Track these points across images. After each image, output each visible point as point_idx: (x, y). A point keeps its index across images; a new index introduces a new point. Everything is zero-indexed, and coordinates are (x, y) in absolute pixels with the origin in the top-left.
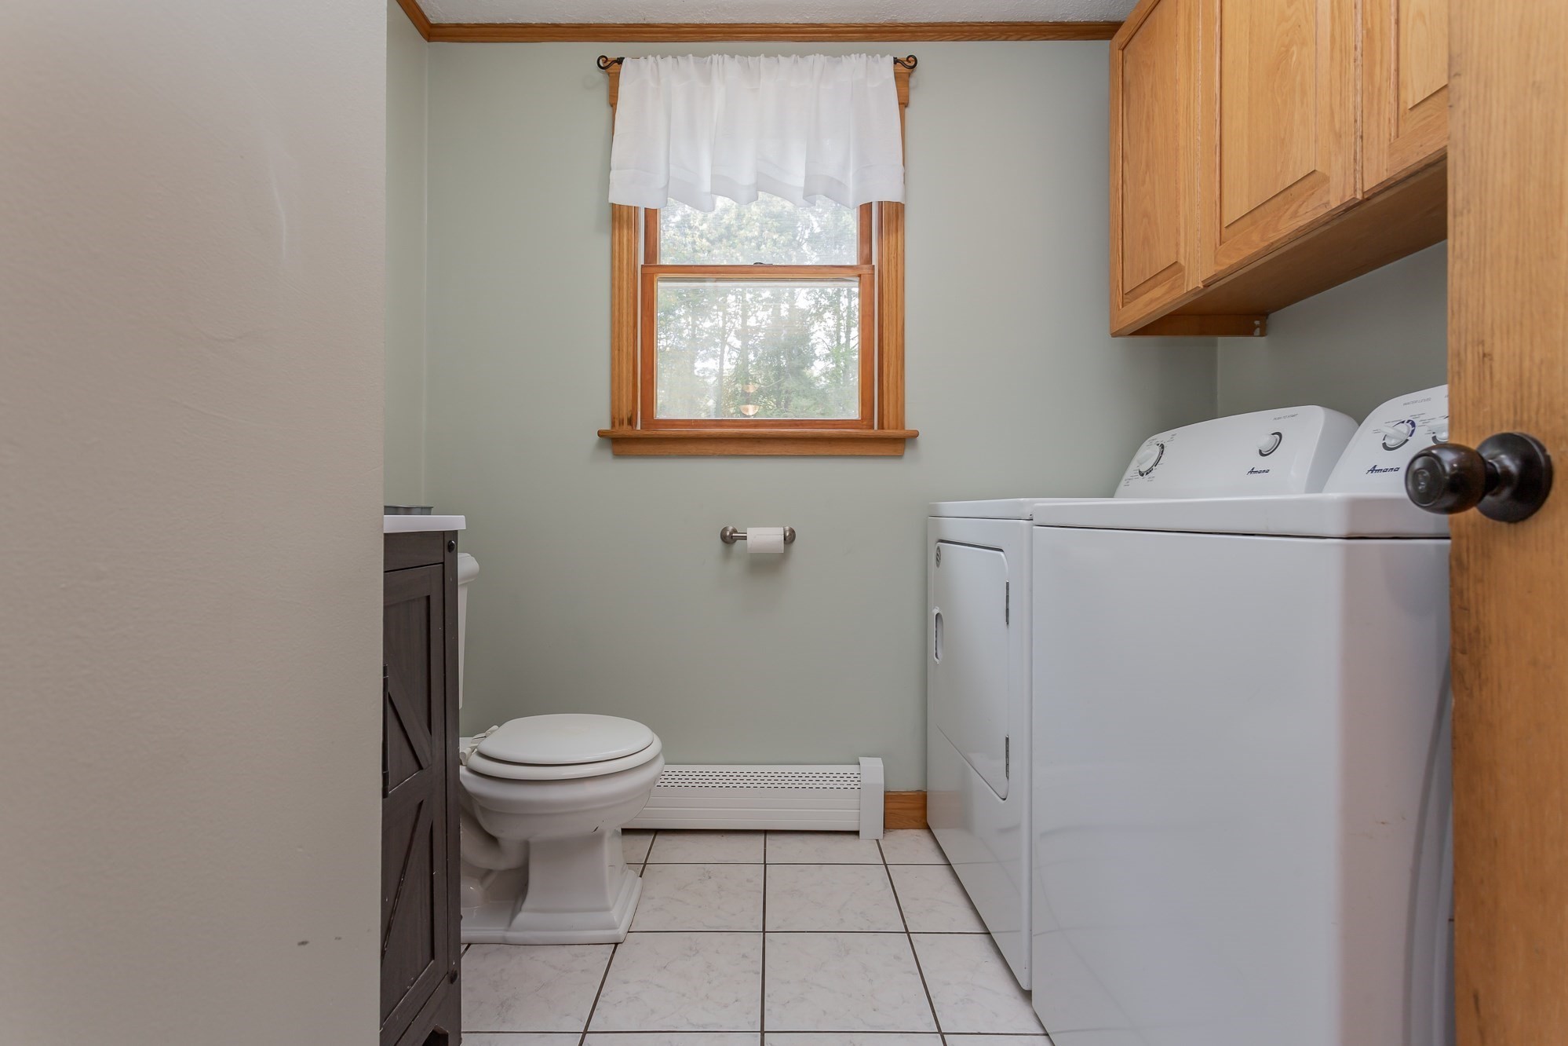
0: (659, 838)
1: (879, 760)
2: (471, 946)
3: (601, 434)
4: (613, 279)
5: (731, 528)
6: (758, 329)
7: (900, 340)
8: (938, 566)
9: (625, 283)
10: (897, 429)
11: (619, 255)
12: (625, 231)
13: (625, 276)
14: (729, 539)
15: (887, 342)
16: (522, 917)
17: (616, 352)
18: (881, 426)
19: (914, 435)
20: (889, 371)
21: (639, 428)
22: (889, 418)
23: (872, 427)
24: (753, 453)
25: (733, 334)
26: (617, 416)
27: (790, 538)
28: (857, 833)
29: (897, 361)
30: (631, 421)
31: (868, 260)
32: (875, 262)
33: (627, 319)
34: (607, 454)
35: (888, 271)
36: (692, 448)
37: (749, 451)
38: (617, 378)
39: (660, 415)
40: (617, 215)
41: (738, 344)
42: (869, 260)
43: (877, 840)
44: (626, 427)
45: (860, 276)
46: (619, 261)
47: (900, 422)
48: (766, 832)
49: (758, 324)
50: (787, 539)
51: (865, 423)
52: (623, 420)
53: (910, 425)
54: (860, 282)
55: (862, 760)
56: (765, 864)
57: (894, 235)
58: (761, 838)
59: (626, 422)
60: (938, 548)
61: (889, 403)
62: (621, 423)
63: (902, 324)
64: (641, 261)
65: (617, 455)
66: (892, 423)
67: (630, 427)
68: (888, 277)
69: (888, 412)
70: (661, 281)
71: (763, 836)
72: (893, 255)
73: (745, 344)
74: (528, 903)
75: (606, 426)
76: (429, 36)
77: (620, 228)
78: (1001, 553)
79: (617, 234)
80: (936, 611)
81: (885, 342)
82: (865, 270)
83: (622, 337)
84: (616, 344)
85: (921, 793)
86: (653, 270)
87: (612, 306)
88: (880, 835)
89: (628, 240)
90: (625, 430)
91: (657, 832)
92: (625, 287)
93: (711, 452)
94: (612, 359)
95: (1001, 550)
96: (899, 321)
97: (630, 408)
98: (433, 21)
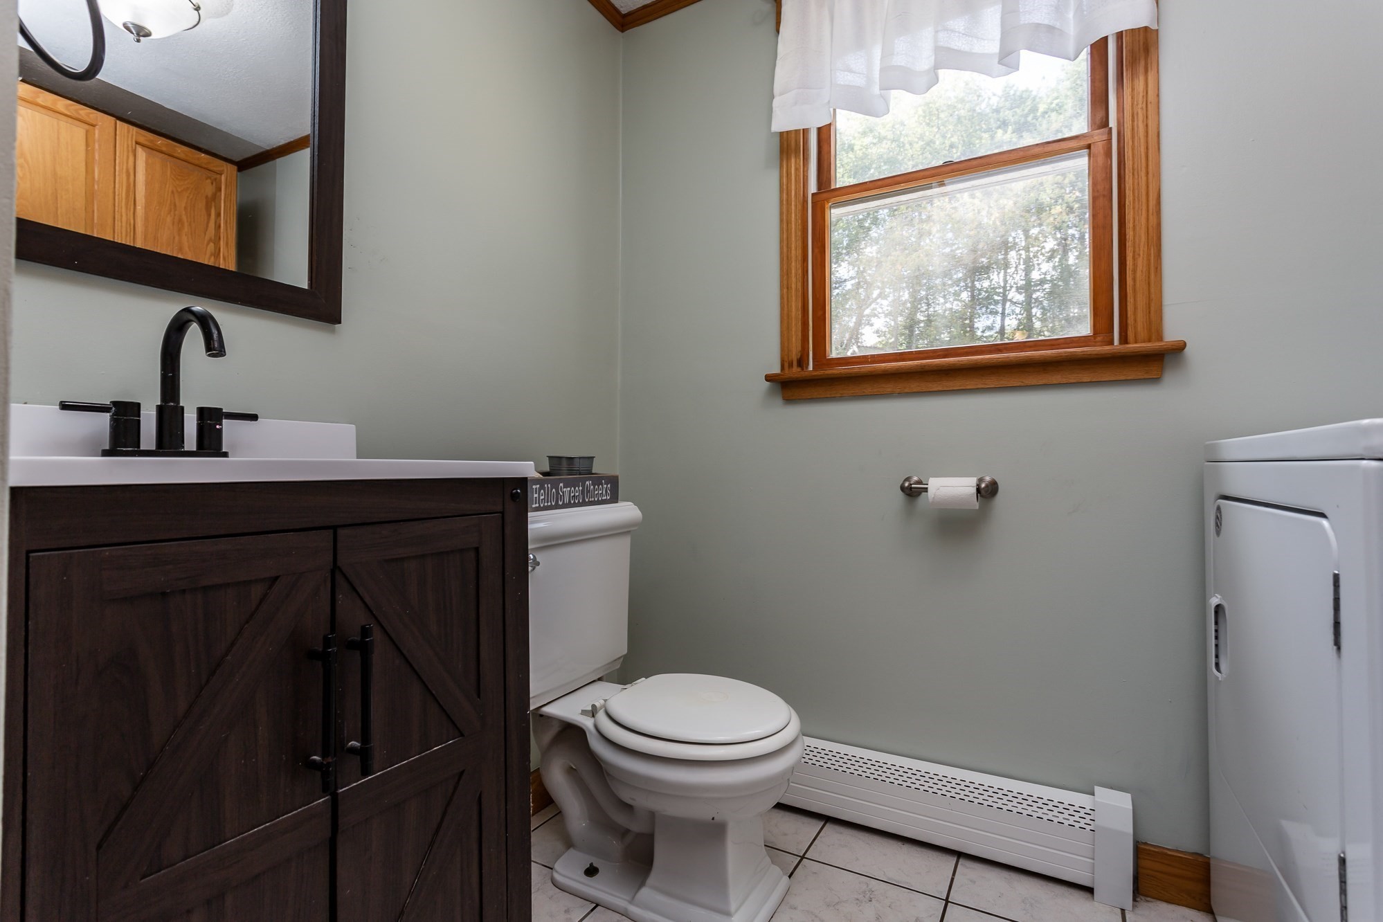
0: (830, 829)
1: (1128, 796)
2: (599, 907)
3: (769, 378)
4: (781, 214)
5: (915, 478)
6: (1042, 282)
7: (1153, 220)
8: (1218, 533)
9: (793, 216)
10: (1149, 341)
11: (787, 188)
12: (793, 160)
13: (793, 207)
14: (912, 492)
15: (1131, 225)
16: (645, 893)
17: (785, 290)
18: (1124, 339)
19: (1178, 349)
20: (1135, 265)
21: (811, 368)
22: (1135, 328)
23: (1111, 342)
24: (940, 389)
25: (1014, 289)
26: (786, 359)
27: (987, 492)
28: (1090, 890)
29: (1149, 249)
30: (802, 362)
31: (1101, 122)
32: (1113, 123)
33: (796, 253)
34: (779, 401)
35: (1133, 129)
36: (868, 388)
37: (936, 387)
38: (785, 318)
39: (834, 353)
40: (785, 145)
41: (1020, 298)
42: (1105, 124)
43: (1123, 911)
44: (795, 369)
45: (1089, 147)
46: (787, 194)
47: (1155, 327)
48: (959, 855)
49: (1043, 276)
50: (983, 492)
51: (1099, 339)
52: (792, 363)
53: (1172, 334)
54: (1089, 155)
55: (1097, 789)
56: (947, 901)
57: (1142, 78)
58: (953, 860)
59: (795, 363)
60: (1219, 509)
61: (1135, 308)
62: (791, 365)
63: (1156, 195)
64: (813, 187)
65: (788, 400)
66: (1142, 333)
67: (799, 369)
68: (1133, 137)
69: (1135, 320)
70: (835, 207)
71: (955, 859)
72: (1140, 106)
73: (1029, 297)
74: (651, 880)
75: (776, 370)
76: (622, 26)
77: (788, 159)
78: (1324, 522)
79: (785, 166)
80: (1215, 601)
81: (1129, 225)
82: (1099, 136)
83: (791, 273)
84: (785, 282)
85: (1200, 859)
86: (825, 196)
87: (781, 241)
88: (1128, 901)
89: (797, 169)
90: (795, 372)
91: (827, 819)
92: (793, 219)
93: (889, 390)
94: (782, 297)
95: (1322, 515)
96: (1151, 198)
97: (800, 348)
98: (624, 11)
